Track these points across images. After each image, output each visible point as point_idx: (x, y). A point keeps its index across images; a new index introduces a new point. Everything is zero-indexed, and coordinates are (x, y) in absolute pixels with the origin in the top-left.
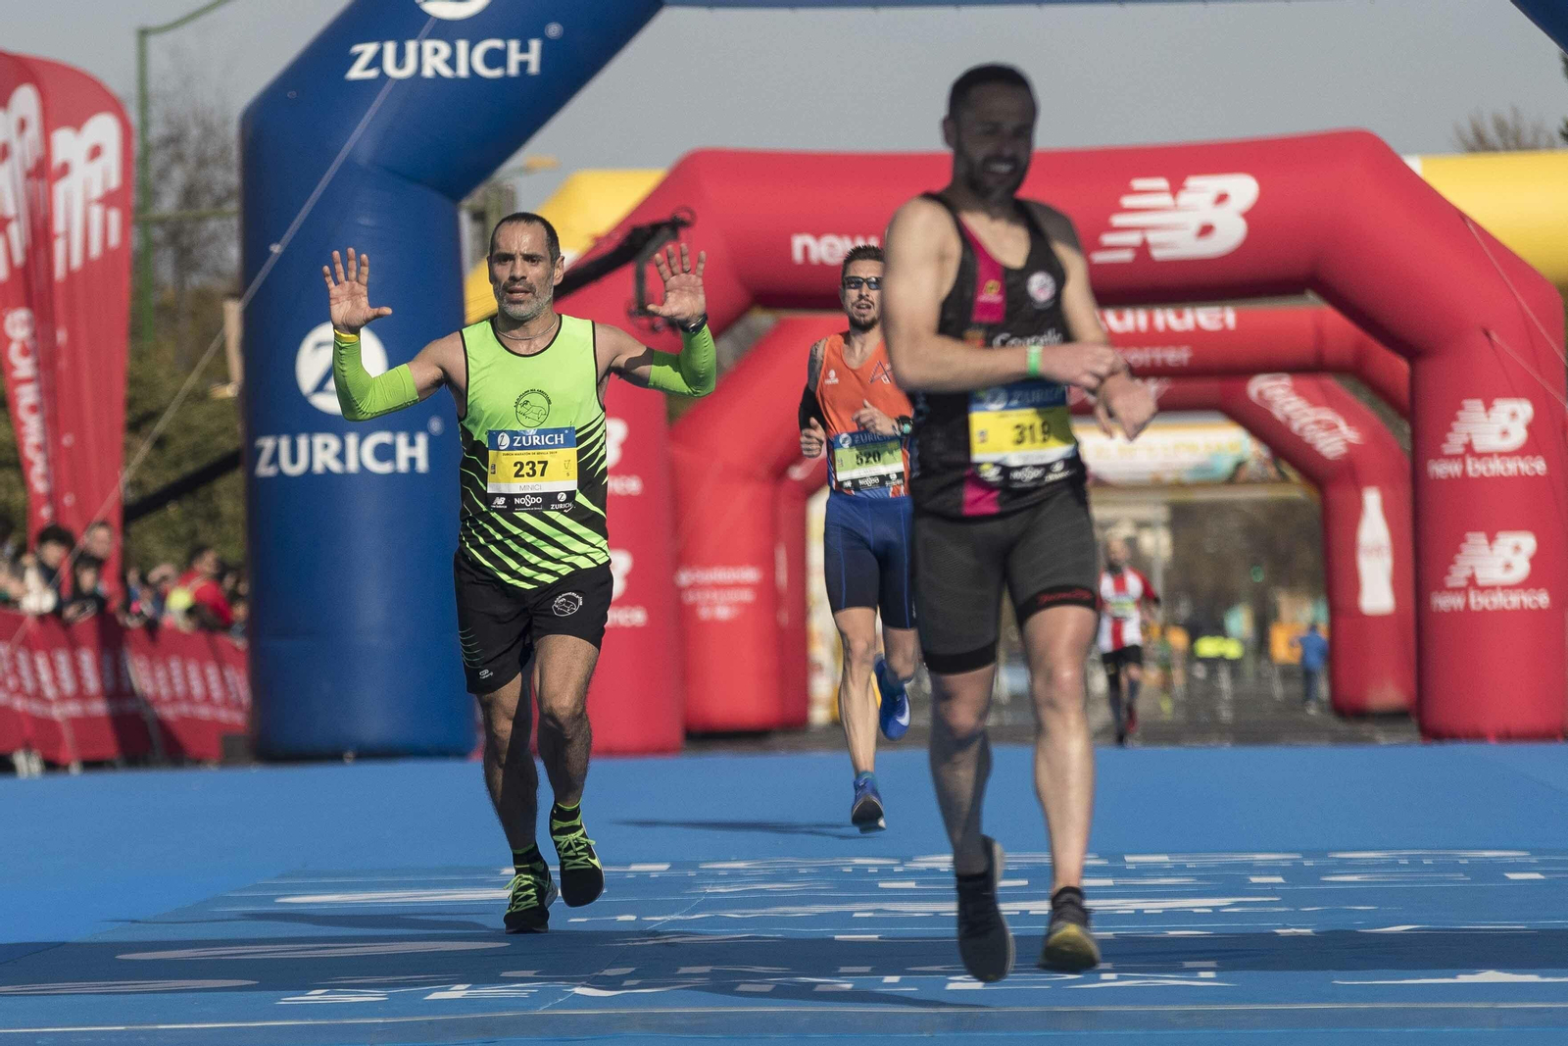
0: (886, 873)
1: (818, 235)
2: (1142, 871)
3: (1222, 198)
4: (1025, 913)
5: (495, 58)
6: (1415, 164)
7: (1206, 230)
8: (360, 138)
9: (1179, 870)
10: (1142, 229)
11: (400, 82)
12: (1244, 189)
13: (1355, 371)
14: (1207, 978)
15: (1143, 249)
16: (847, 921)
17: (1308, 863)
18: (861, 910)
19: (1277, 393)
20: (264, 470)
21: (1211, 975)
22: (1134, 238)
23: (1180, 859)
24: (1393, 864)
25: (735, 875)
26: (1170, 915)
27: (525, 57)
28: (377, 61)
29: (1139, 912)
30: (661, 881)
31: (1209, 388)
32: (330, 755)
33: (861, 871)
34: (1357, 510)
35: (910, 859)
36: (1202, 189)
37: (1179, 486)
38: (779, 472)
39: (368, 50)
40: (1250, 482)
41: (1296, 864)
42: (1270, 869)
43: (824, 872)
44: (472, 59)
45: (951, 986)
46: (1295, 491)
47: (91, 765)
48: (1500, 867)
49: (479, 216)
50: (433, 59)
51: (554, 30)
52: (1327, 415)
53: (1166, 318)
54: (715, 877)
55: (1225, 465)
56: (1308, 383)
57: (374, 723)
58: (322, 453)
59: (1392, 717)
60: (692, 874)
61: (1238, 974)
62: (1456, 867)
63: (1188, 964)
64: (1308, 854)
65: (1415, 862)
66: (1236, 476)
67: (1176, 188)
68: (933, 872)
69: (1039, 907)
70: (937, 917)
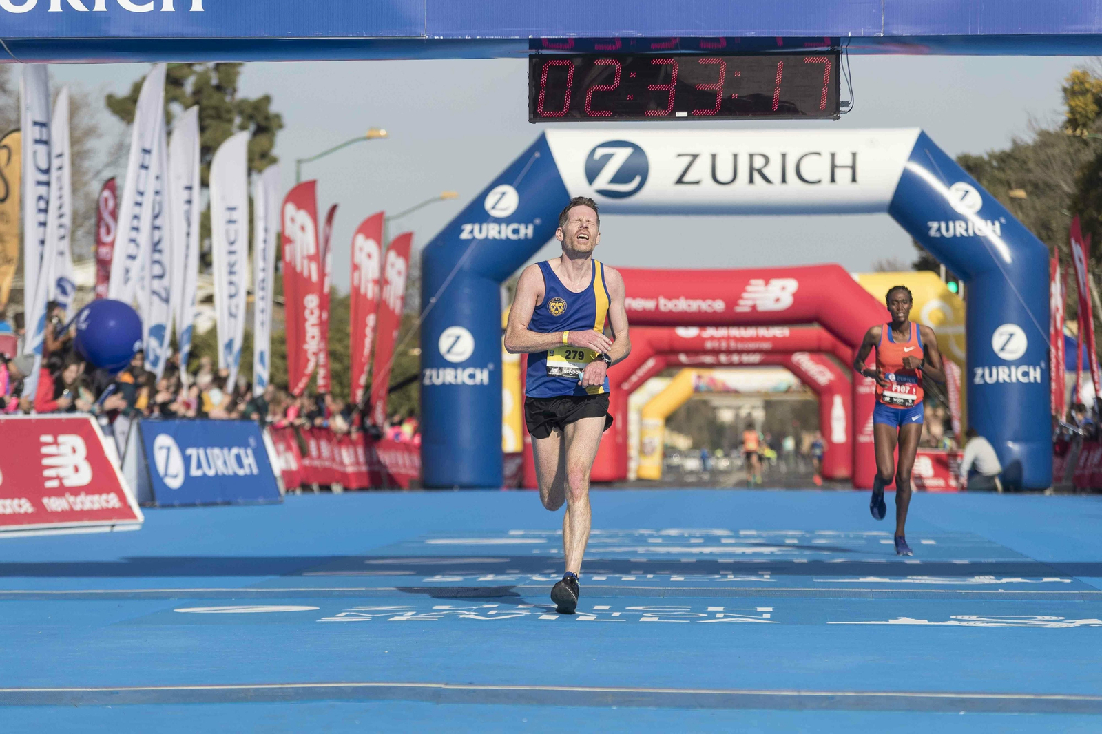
0: (651, 536)
1: (634, 298)
2: (746, 537)
3: (784, 288)
4: (701, 553)
5: (516, 231)
6: (856, 277)
7: (777, 300)
8: (465, 260)
9: (759, 537)
10: (754, 299)
11: (481, 241)
12: (792, 285)
13: (833, 352)
14: (767, 577)
15: (754, 307)
16: (635, 553)
17: (807, 536)
18: (641, 550)
19: (804, 360)
20: (427, 382)
21: (769, 577)
22: (750, 303)
23: (760, 533)
24: (838, 537)
26: (755, 554)
27: (527, 231)
28: (472, 232)
29: (744, 553)
31: (778, 358)
32: (449, 487)
33: (642, 535)
34: (831, 404)
35: (658, 530)
36: (776, 284)
37: (766, 394)
38: (618, 385)
39: (467, 228)
40: (794, 392)
41: (803, 536)
42: (793, 537)
43: (628, 536)
44: (507, 232)
45: (672, 579)
46: (809, 396)
47: (362, 489)
48: (876, 539)
49: (509, 289)
50: (492, 231)
51: (538, 221)
52: (822, 368)
53: (763, 332)
55: (783, 386)
56: (816, 357)
57: (466, 475)
58: (448, 376)
59: (843, 481)
61: (778, 576)
62: (861, 538)
63: (760, 573)
64: (807, 532)
65: (847, 537)
66: (788, 390)
67: (767, 283)
68: (669, 536)
69: (707, 550)
70: (669, 553)
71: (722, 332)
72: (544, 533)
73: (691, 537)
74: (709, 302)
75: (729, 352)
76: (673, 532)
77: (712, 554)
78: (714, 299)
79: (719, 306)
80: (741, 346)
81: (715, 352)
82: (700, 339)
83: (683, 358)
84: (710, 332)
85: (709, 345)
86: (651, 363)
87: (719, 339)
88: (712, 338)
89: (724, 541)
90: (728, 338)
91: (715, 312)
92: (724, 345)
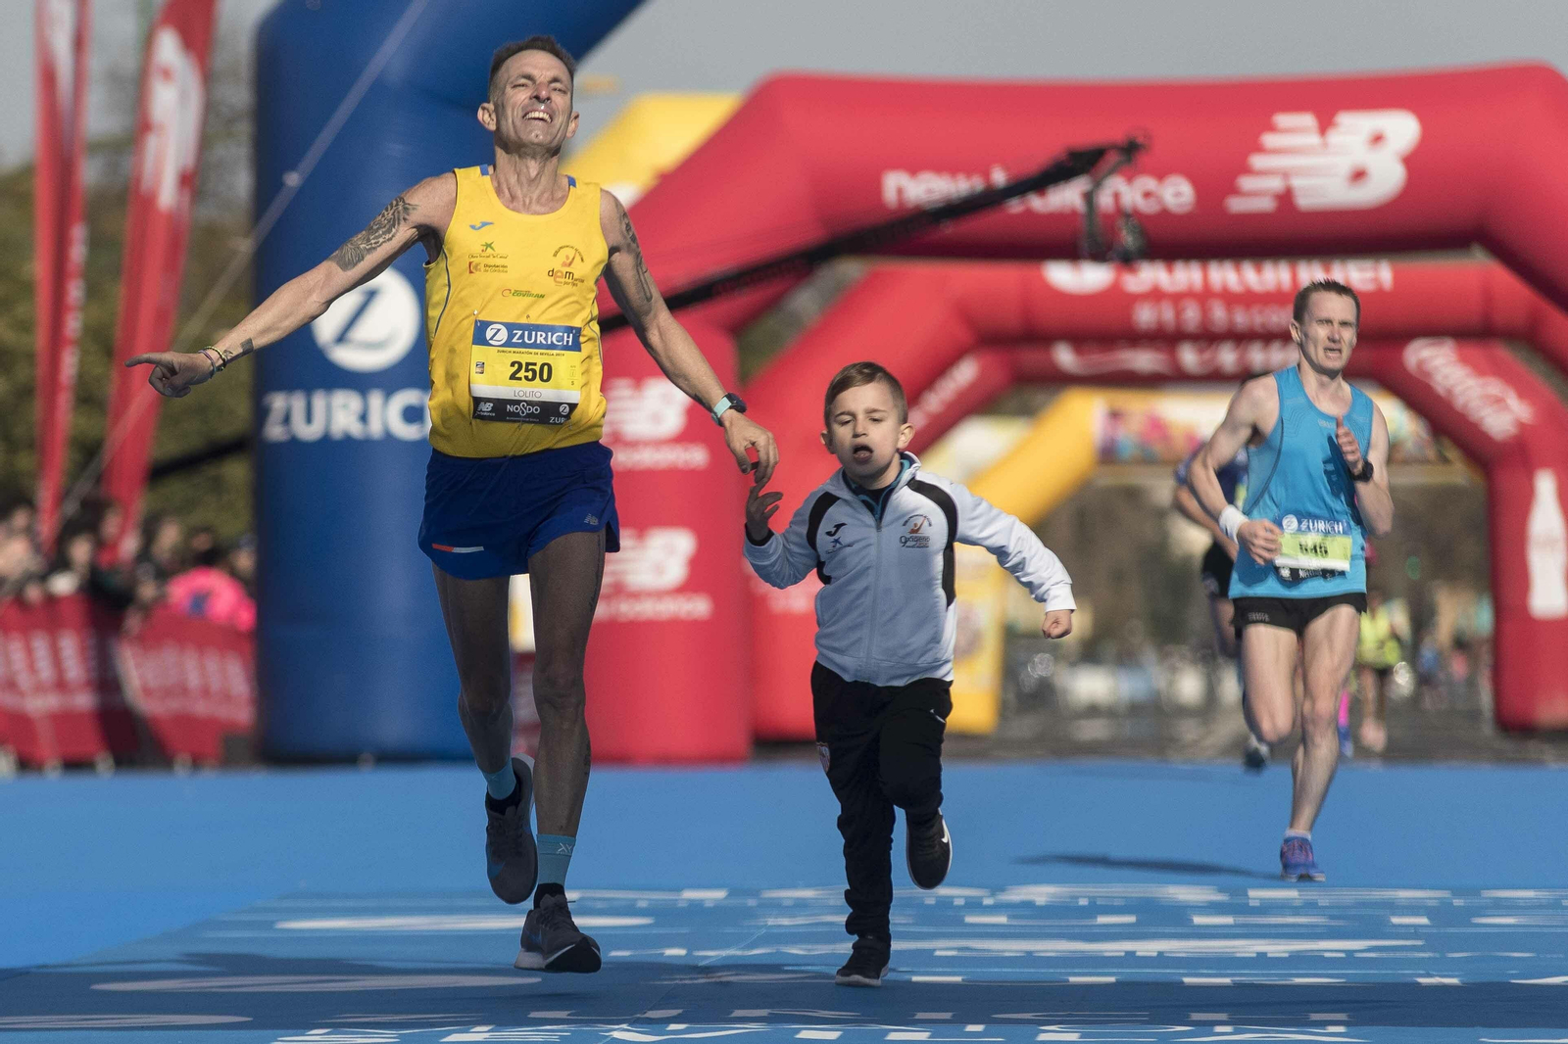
0: (974, 906)
1: (914, 170)
2: (1266, 908)
3: (1377, 139)
7: (1359, 175)
9: (1309, 907)
10: (1286, 175)
12: (1402, 129)
13: (1528, 337)
14: (1336, 1032)
15: (1286, 198)
16: (927, 959)
17: (1458, 902)
18: (944, 948)
19: (1440, 363)
20: (275, 433)
21: (1341, 1028)
22: (1275, 184)
23: (1310, 895)
24: (1555, 905)
25: (801, 906)
26: (1296, 960)
30: (717, 912)
32: (343, 758)
33: (947, 903)
34: (1527, 500)
35: (1002, 890)
36: (1355, 127)
41: (1444, 903)
42: (1412, 908)
45: (1043, 1037)
46: (1456, 474)
47: (72, 765)
52: (1495, 388)
54: (778, 907)
56: (1477, 351)
57: (396, 722)
58: (339, 415)
60: (752, 902)
61: (1371, 1029)
63: (1315, 1016)
64: (1458, 891)
67: (1325, 126)
68: (1028, 905)
69: (1147, 948)
70: (1030, 958)
71: (1186, 276)
72: (644, 899)
73: (1095, 909)
74: (1148, 183)
75: (1208, 337)
76: (1041, 894)
77: (1161, 959)
78: (1161, 175)
79: (1177, 194)
80: (1241, 319)
81: (1166, 338)
82: (1114, 295)
83: (1065, 357)
84: (1150, 275)
85: (1145, 316)
86: (965, 373)
87: (1178, 298)
88: (1156, 295)
89: (1198, 920)
90: (1205, 296)
91: (1165, 214)
92: (1192, 315)
